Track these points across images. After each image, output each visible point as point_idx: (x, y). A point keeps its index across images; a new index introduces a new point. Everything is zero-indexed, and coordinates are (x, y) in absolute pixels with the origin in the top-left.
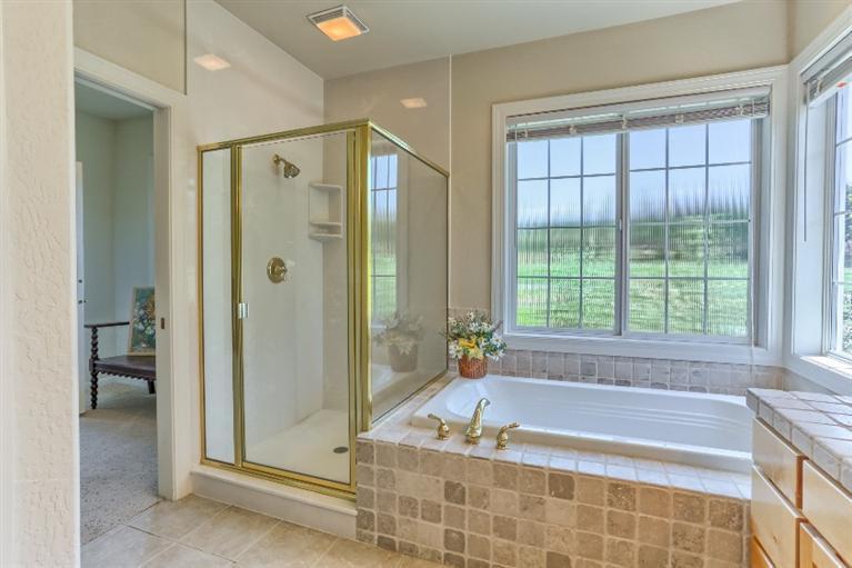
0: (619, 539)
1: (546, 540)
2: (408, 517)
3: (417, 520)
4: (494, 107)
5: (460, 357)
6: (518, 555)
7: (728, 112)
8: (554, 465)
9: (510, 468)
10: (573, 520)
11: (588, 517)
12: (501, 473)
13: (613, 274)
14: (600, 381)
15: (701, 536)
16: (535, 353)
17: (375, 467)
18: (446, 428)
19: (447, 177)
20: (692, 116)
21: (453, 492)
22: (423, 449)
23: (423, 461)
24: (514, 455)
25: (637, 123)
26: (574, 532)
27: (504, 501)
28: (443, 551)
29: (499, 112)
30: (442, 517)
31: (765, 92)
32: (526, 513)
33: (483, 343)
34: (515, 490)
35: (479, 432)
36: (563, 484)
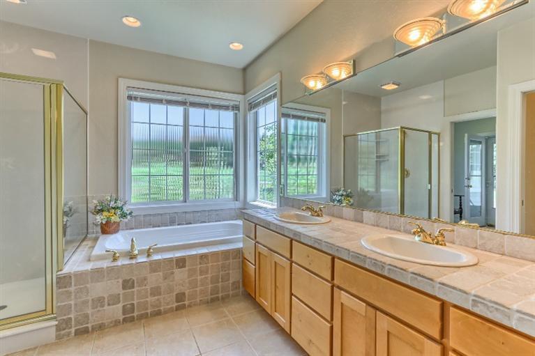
0: (203, 276)
1: (175, 288)
2: (99, 308)
3: (105, 308)
4: (120, 79)
5: (104, 222)
6: (162, 301)
7: (226, 108)
8: (177, 255)
9: (158, 262)
10: (186, 276)
11: (192, 272)
12: (153, 266)
13: (181, 174)
14: (178, 225)
15: (229, 265)
16: (144, 216)
17: (72, 289)
18: (118, 255)
19: (87, 114)
20: (214, 107)
21: (128, 284)
22: (108, 267)
23: (108, 273)
24: (156, 257)
25: (193, 104)
26: (187, 281)
27: (155, 279)
28: (121, 318)
29: (123, 83)
30: (121, 299)
31: (237, 103)
32: (166, 281)
33: (119, 212)
34: (160, 271)
35: (136, 252)
36: (181, 262)
